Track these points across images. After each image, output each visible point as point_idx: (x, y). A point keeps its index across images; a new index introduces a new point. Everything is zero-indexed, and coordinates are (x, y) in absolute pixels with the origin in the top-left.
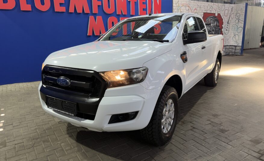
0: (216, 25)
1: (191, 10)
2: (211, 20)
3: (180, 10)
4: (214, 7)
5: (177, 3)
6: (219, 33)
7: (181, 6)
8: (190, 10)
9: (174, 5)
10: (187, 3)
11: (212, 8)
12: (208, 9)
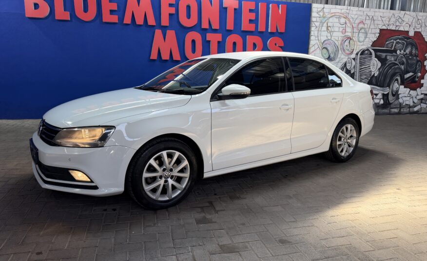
0: (411, 53)
1: (351, 24)
2: (398, 43)
3: (326, 23)
4: (406, 19)
5: (320, 11)
6: (416, 68)
7: (329, 16)
8: (348, 24)
9: (314, 14)
10: (343, 11)
11: (400, 20)
12: (391, 23)
